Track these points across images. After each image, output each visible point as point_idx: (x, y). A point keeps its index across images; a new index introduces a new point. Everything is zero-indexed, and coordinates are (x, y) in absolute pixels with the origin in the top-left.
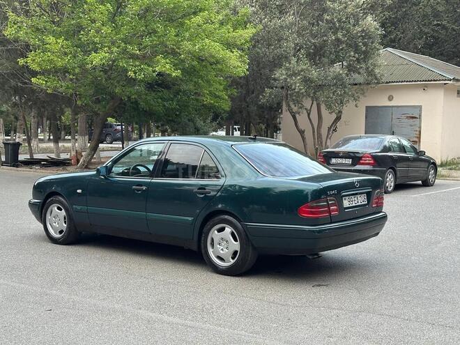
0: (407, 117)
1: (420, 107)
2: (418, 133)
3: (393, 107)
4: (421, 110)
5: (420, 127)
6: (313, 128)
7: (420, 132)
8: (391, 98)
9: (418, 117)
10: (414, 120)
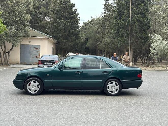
0: (36, 49)
1: (40, 45)
2: (39, 54)
3: (30, 45)
4: (40, 47)
5: (40, 52)
6: (3, 52)
7: (40, 54)
8: (29, 42)
9: (39, 48)
10: (38, 49)
